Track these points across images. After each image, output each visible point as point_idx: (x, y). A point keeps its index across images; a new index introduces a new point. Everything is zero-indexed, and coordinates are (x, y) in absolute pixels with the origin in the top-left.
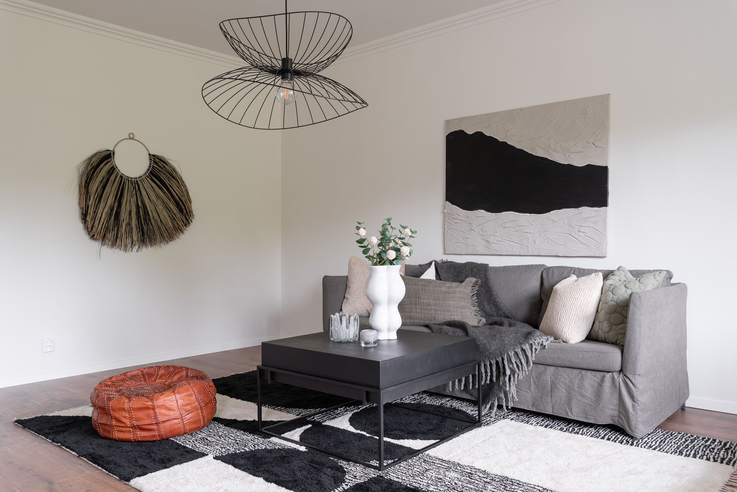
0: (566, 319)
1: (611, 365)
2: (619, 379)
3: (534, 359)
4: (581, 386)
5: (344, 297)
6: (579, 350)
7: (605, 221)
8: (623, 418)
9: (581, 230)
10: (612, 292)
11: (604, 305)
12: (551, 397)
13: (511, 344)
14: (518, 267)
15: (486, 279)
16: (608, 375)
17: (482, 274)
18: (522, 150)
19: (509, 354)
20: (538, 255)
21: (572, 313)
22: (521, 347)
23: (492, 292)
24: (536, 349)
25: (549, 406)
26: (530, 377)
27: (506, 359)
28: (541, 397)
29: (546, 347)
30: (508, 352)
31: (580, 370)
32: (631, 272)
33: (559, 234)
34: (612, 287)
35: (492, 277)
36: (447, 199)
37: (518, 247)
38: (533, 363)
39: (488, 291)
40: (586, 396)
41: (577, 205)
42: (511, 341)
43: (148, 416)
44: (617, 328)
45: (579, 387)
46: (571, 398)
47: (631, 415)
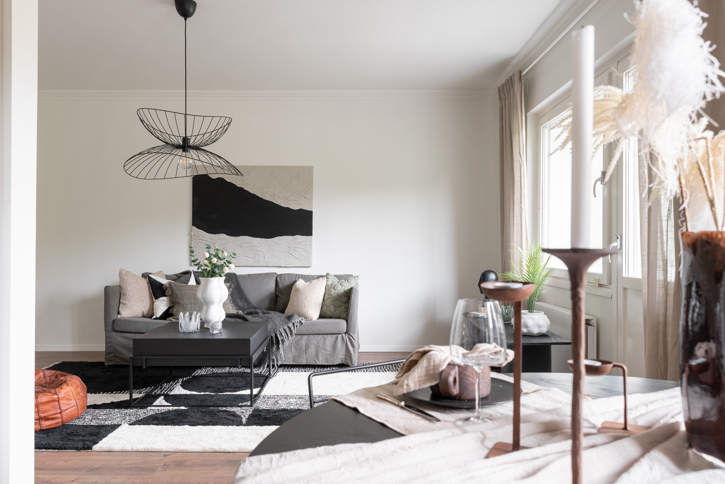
0: (308, 306)
1: (342, 330)
2: (346, 337)
3: (296, 332)
4: (324, 344)
5: (120, 301)
6: (324, 323)
7: (311, 245)
8: (348, 359)
9: (296, 250)
10: (334, 289)
11: (329, 296)
12: (306, 354)
13: (281, 324)
14: (260, 274)
15: (238, 283)
16: (340, 336)
17: (234, 280)
18: (255, 195)
19: (280, 331)
20: (267, 266)
21: (312, 302)
22: (288, 325)
23: (244, 292)
24: (297, 326)
25: (304, 359)
26: (292, 344)
27: (278, 334)
28: (299, 355)
29: (304, 324)
30: (279, 329)
31: (323, 335)
32: (336, 276)
33: (281, 252)
34: (333, 286)
35: (241, 281)
36: (194, 224)
37: (252, 261)
38: (295, 335)
39: (240, 292)
40: (327, 350)
41: (293, 234)
42: (280, 322)
43: (54, 408)
44: (340, 309)
45: (323, 345)
46: (318, 352)
47: (353, 356)
